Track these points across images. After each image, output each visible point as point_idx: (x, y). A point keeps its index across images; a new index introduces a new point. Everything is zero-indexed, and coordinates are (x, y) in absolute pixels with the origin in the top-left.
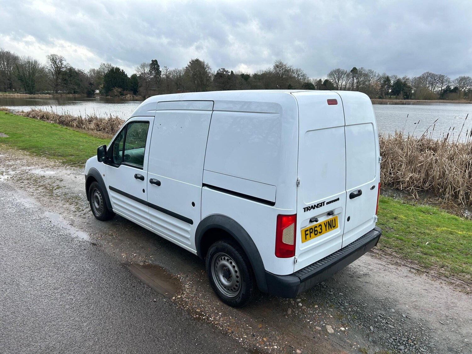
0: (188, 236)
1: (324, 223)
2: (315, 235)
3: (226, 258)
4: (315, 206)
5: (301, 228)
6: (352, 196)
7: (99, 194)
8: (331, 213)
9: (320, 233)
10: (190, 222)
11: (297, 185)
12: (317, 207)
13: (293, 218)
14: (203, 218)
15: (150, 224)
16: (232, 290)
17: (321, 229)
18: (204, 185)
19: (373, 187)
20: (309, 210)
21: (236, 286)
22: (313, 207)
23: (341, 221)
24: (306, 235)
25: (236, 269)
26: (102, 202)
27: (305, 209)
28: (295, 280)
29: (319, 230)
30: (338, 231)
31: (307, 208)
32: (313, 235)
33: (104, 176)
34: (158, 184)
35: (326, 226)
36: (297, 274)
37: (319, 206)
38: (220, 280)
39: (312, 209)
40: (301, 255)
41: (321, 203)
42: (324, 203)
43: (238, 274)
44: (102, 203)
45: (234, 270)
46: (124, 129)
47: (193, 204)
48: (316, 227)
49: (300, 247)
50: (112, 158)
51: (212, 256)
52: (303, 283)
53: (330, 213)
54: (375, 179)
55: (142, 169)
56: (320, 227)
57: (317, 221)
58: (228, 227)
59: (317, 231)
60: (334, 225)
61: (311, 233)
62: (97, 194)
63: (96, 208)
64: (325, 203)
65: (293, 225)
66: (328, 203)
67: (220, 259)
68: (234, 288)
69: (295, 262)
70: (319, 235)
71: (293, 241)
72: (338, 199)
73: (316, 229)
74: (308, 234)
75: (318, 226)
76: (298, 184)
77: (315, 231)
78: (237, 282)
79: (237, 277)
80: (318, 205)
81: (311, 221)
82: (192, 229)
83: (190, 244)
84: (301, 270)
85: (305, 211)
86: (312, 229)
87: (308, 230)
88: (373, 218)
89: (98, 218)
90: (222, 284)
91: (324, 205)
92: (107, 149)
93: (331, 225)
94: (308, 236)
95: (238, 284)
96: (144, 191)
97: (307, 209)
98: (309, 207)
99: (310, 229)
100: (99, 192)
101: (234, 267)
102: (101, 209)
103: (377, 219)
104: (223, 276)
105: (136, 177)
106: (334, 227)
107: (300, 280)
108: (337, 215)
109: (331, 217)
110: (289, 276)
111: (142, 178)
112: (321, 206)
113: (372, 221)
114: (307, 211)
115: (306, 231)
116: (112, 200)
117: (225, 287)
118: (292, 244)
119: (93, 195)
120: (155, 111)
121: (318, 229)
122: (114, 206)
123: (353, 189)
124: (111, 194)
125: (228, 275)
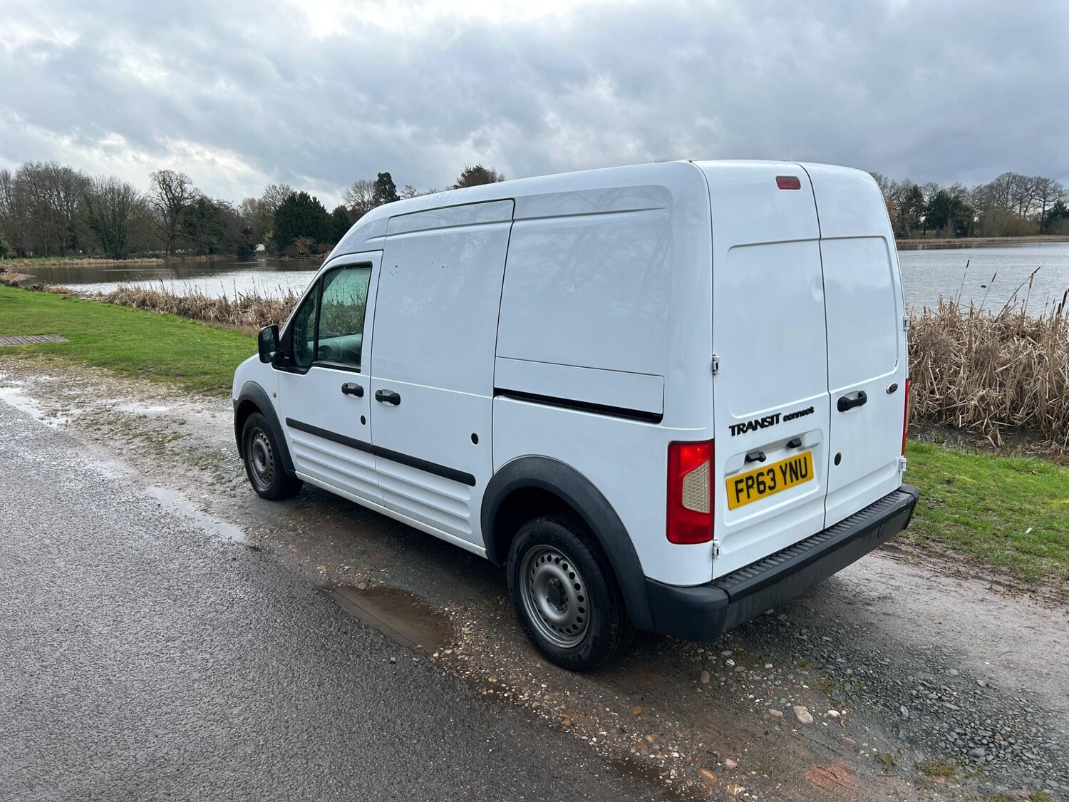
0: (466, 515)
1: (781, 467)
2: (761, 492)
3: (554, 557)
4: (757, 422)
5: (726, 475)
6: (844, 405)
7: (265, 440)
8: (795, 443)
9: (771, 488)
10: (469, 480)
11: (713, 371)
12: (762, 426)
13: (706, 450)
15: (379, 495)
16: (568, 630)
17: (773, 479)
18: (498, 392)
19: (893, 389)
20: (744, 432)
21: (580, 620)
22: (753, 426)
23: (820, 463)
24: (739, 491)
25: (578, 580)
26: (271, 457)
27: (733, 428)
28: (717, 595)
29: (769, 483)
30: (815, 488)
31: (738, 426)
32: (754, 492)
33: (275, 397)
34: (395, 400)
35: (784, 474)
36: (722, 585)
37: (765, 423)
38: (541, 611)
39: (750, 431)
40: (728, 538)
41: (772, 418)
42: (777, 416)
43: (582, 592)
44: (272, 461)
45: (572, 583)
47: (475, 439)
48: (761, 474)
49: (725, 519)
50: (292, 355)
51: (521, 554)
52: (735, 605)
53: (793, 444)
54: (896, 369)
55: (359, 371)
57: (762, 459)
58: (554, 481)
59: (763, 483)
60: (804, 473)
61: (749, 487)
62: (259, 440)
63: (259, 473)
64: (781, 418)
65: (706, 465)
66: (787, 418)
67: (539, 560)
68: (575, 627)
69: (714, 554)
70: (770, 494)
72: (811, 410)
74: (742, 490)
76: (714, 369)
77: (759, 483)
78: (581, 610)
79: (581, 599)
80: (764, 420)
81: (749, 459)
82: (473, 497)
83: (469, 532)
85: (733, 434)
86: (751, 478)
87: (741, 481)
88: (895, 461)
89: (263, 496)
90: (547, 619)
91: (777, 422)
93: (797, 472)
94: (743, 495)
95: (582, 616)
96: (363, 420)
97: (738, 429)
98: (744, 425)
99: (748, 479)
100: (264, 437)
101: (572, 576)
102: (270, 475)
103: (905, 465)
104: (548, 600)
105: (346, 390)
106: (803, 476)
107: (727, 597)
108: (810, 450)
109: (795, 453)
110: (701, 588)
111: (359, 392)
112: (771, 423)
113: (894, 470)
114: (739, 433)
115: (737, 483)
116: (294, 451)
117: (553, 624)
118: (706, 510)
119: (253, 443)
120: (384, 238)
121: (767, 479)
122: (297, 463)
123: (847, 388)
124: (291, 435)
125: (558, 598)
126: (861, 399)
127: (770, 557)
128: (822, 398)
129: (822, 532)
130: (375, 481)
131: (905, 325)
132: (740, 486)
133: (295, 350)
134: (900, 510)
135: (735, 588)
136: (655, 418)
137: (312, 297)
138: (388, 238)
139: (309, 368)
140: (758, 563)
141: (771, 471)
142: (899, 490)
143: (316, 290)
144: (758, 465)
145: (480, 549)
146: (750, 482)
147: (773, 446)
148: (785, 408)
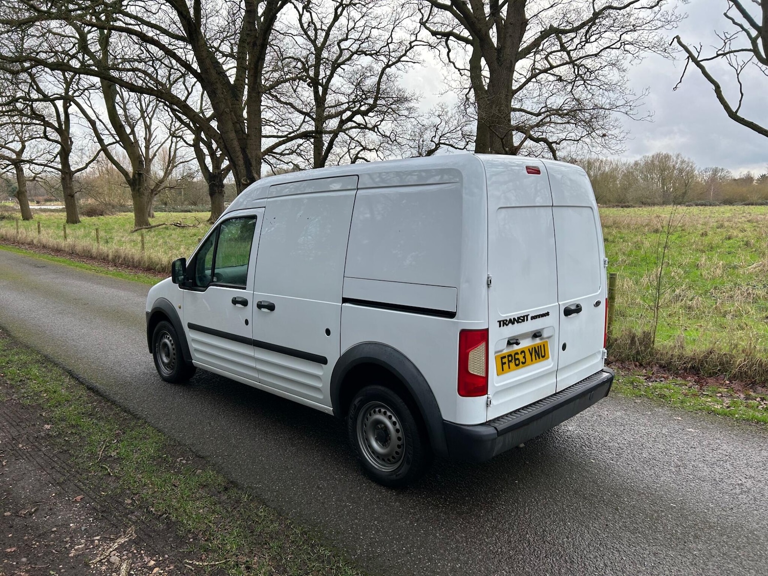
2: (517, 365)
3: (383, 410)
4: (514, 319)
5: (496, 352)
6: (568, 312)
8: (537, 334)
9: (523, 363)
10: (322, 360)
11: (488, 285)
12: (518, 322)
14: (343, 351)
17: (524, 357)
18: (345, 300)
19: (598, 304)
20: (507, 325)
22: (512, 321)
23: (553, 349)
24: (503, 364)
27: (500, 322)
28: (490, 431)
29: (522, 360)
30: (550, 365)
31: (503, 321)
32: (512, 365)
33: (180, 308)
34: (271, 307)
35: (531, 355)
36: (493, 424)
37: (520, 321)
39: (510, 325)
40: (497, 393)
41: (524, 317)
42: (527, 316)
46: (216, 231)
47: (328, 332)
48: (517, 354)
49: (495, 381)
50: (194, 279)
52: (501, 438)
53: (536, 335)
54: (599, 291)
55: (245, 289)
56: (523, 354)
57: (518, 344)
58: (383, 358)
59: (518, 359)
60: (543, 355)
61: (509, 362)
64: (529, 318)
66: (533, 318)
67: (372, 412)
69: (488, 404)
70: (522, 367)
71: (484, 370)
72: (547, 314)
73: (517, 357)
74: (505, 363)
75: (519, 353)
76: (489, 284)
80: (519, 318)
81: (509, 343)
84: (498, 419)
85: (500, 326)
86: (510, 355)
87: (505, 357)
88: (600, 352)
91: (527, 320)
92: (188, 263)
93: (539, 353)
94: (506, 366)
96: (247, 322)
97: (503, 323)
98: (507, 320)
99: (509, 356)
103: (606, 354)
105: (235, 302)
106: (543, 357)
107: (496, 432)
108: (547, 340)
109: (538, 341)
111: (245, 303)
112: (523, 321)
113: (600, 357)
114: (503, 326)
115: (502, 358)
118: (483, 375)
120: (266, 200)
121: (520, 357)
123: (570, 302)
124: (191, 335)
125: (384, 437)
126: (578, 309)
127: (523, 408)
128: (555, 307)
129: (554, 394)
130: (253, 364)
131: (605, 264)
132: (504, 360)
133: (197, 276)
134: (603, 383)
135: (501, 426)
136: (451, 315)
137: (211, 238)
138: (269, 200)
139: (207, 287)
140: (515, 412)
141: (523, 352)
142: (602, 371)
143: (215, 234)
144: (516, 347)
145: (328, 408)
146: (510, 358)
147: (524, 336)
148: (533, 311)
